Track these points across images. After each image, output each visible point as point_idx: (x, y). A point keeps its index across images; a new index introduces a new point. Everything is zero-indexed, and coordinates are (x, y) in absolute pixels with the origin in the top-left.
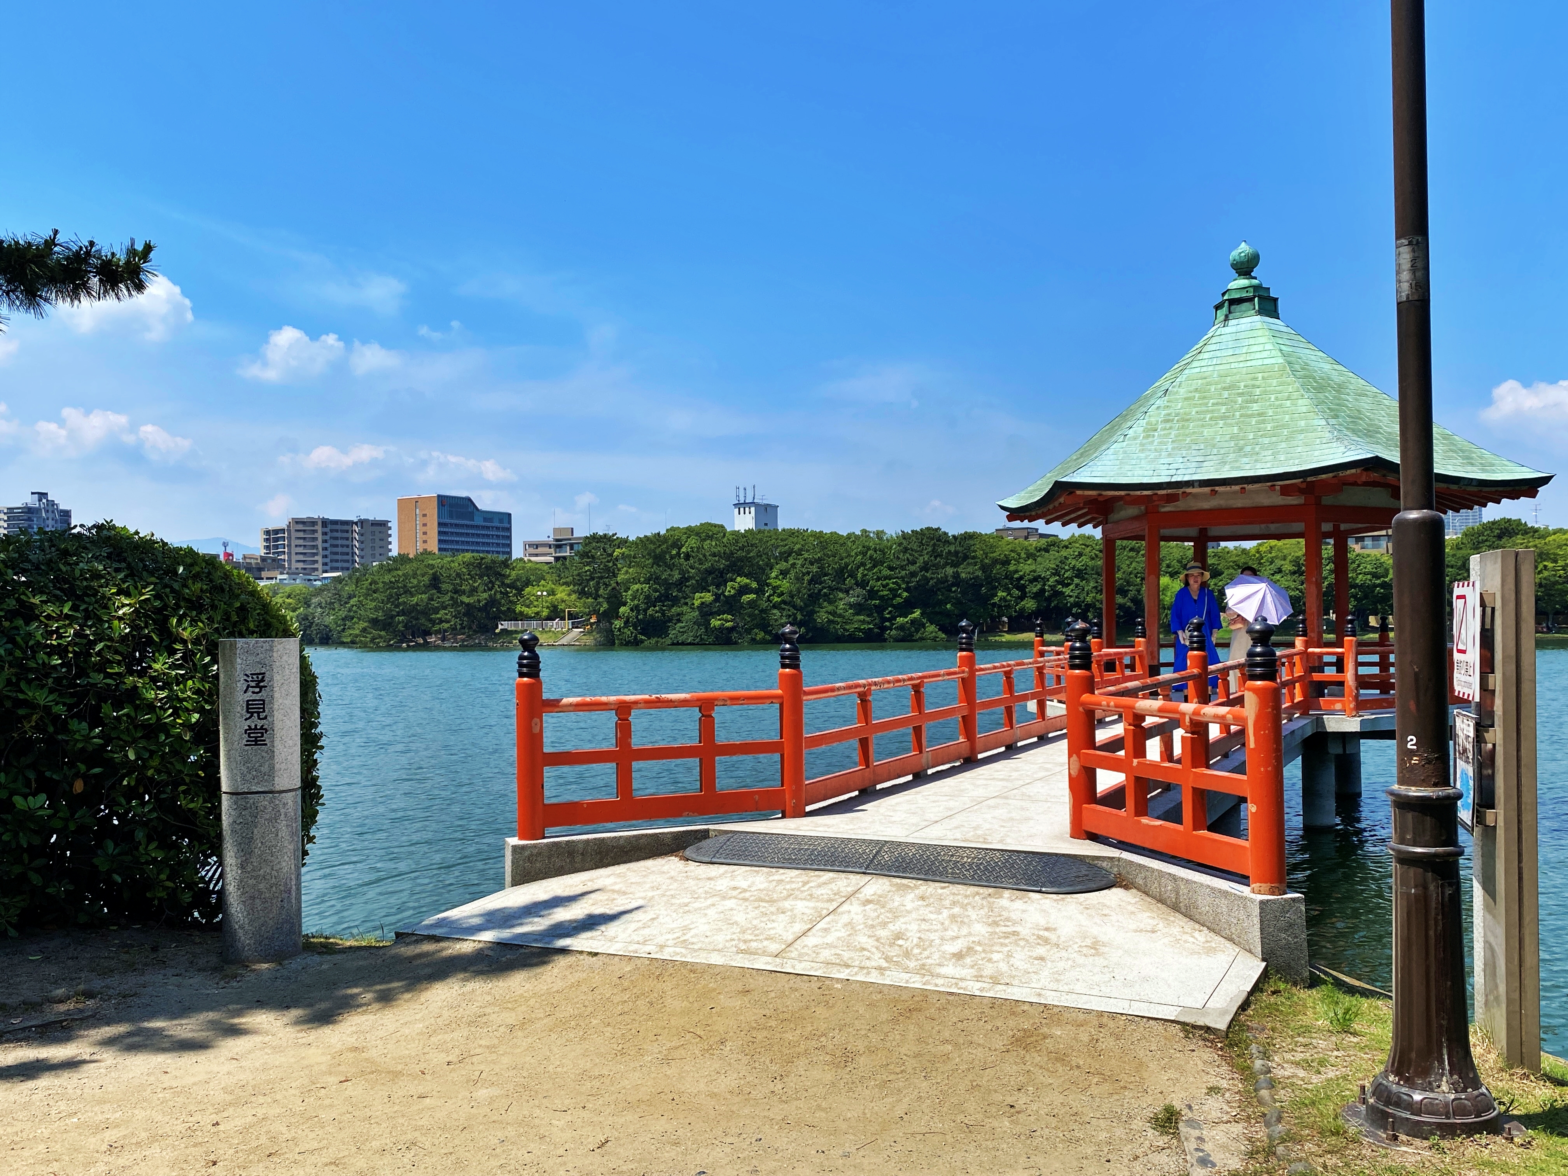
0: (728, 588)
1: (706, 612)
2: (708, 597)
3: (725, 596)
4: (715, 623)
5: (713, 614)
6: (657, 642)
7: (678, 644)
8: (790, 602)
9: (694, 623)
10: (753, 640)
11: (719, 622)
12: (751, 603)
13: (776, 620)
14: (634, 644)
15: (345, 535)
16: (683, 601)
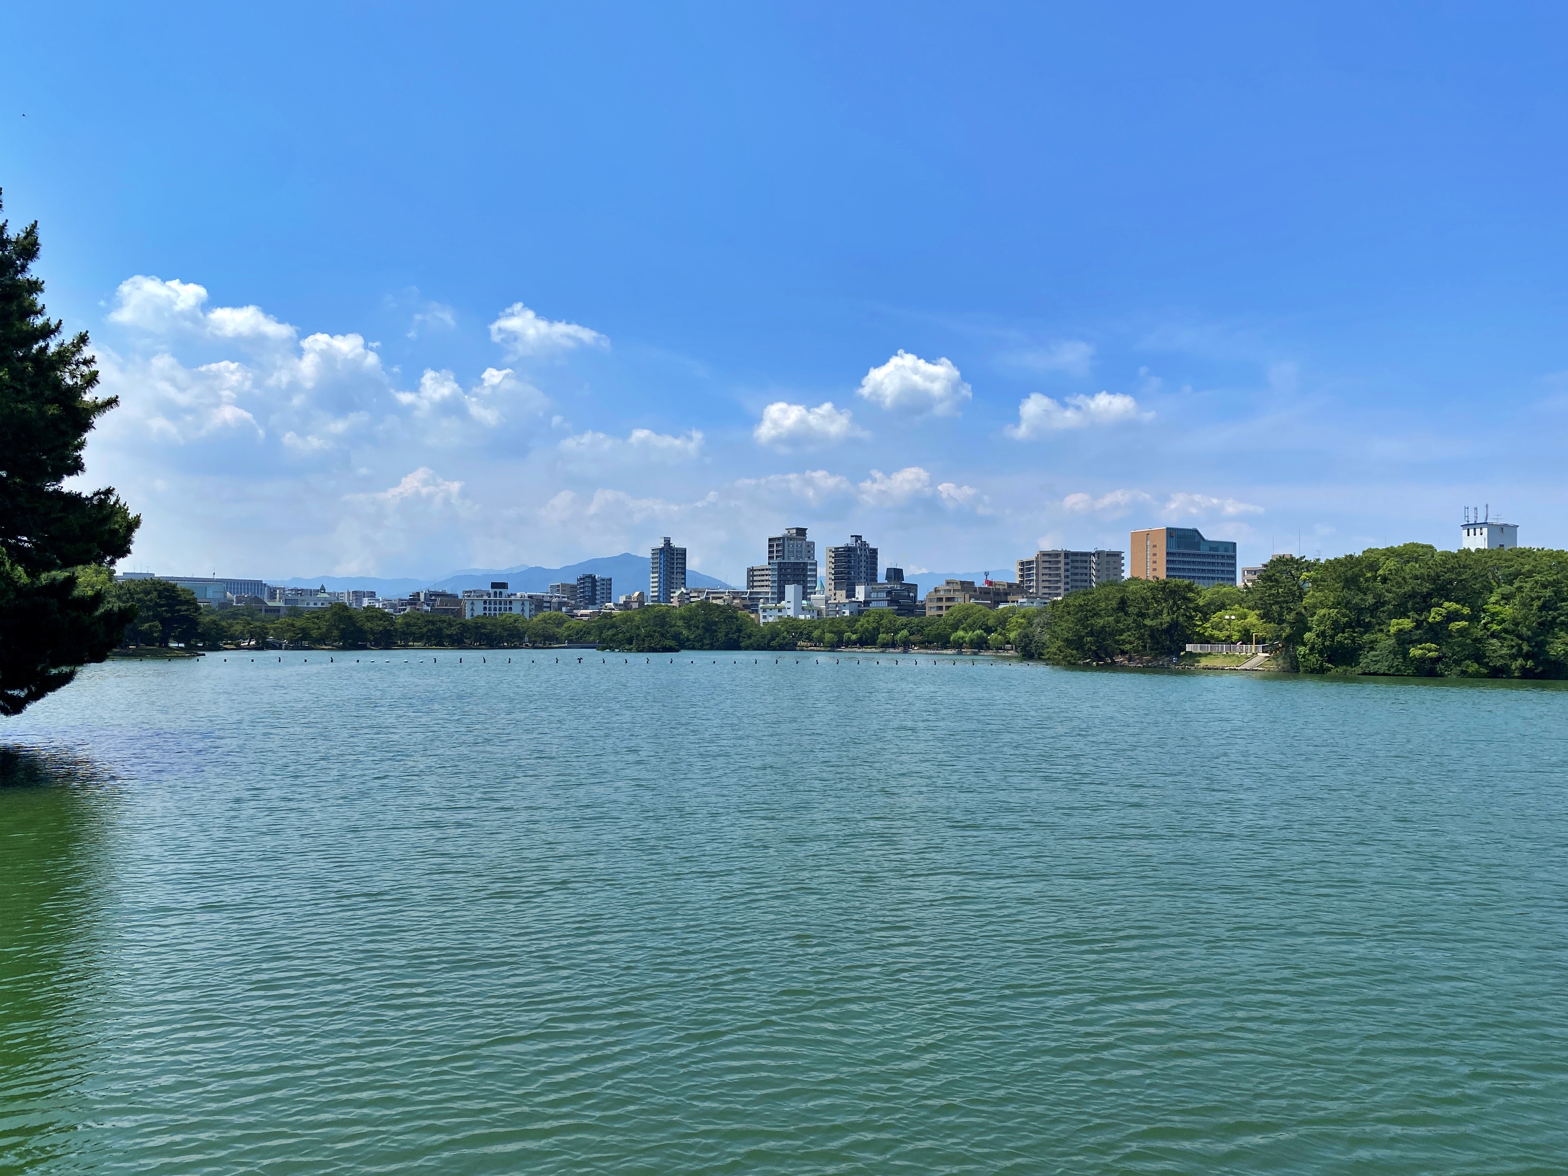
0: (1433, 614)
1: (1404, 640)
2: (1407, 624)
3: (1428, 623)
4: (1415, 652)
5: (1413, 643)
6: (1345, 671)
7: (1370, 674)
8: (1514, 631)
9: (1390, 652)
10: (1464, 673)
11: (1420, 652)
12: (1462, 632)
13: (1495, 651)
14: (1319, 672)
15: (1085, 565)
16: (1377, 627)
